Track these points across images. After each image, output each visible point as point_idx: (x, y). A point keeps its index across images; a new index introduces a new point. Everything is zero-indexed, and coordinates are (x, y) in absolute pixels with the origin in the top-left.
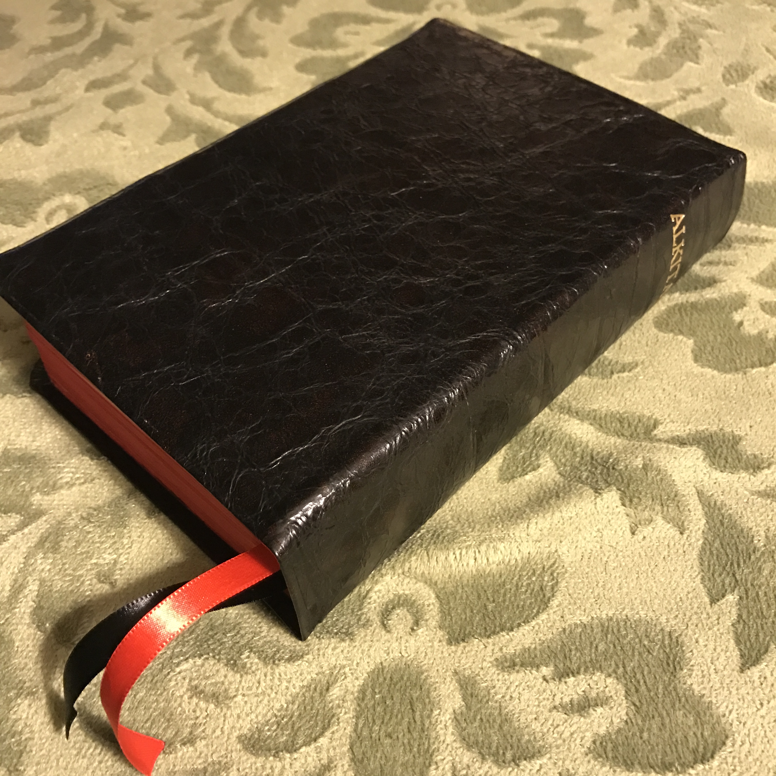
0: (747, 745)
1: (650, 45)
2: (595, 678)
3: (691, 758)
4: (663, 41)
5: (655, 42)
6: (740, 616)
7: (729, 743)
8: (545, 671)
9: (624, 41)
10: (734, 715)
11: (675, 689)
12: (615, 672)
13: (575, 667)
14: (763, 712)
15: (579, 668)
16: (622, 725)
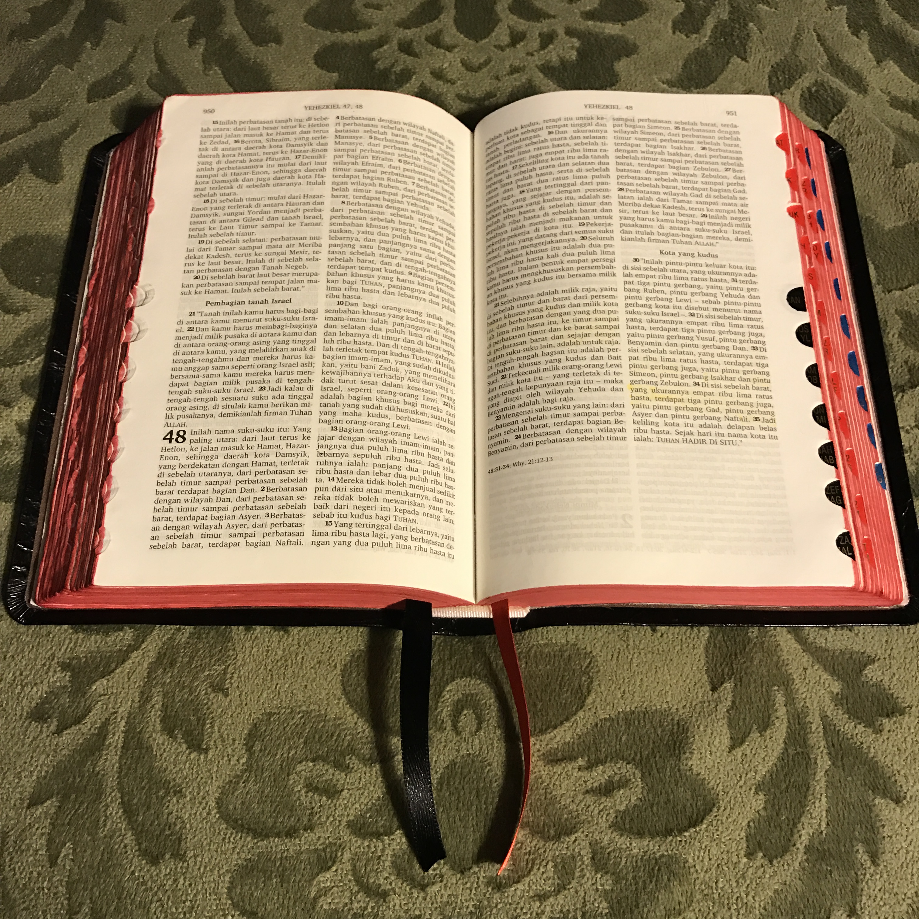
0: (728, 810)
1: (697, 31)
2: (618, 765)
3: (686, 823)
4: (710, 23)
5: (703, 24)
6: (733, 702)
7: (715, 809)
8: (581, 762)
9: (670, 24)
10: (720, 787)
11: (679, 770)
12: (634, 759)
13: (603, 756)
14: (741, 783)
15: (606, 757)
16: (638, 802)
